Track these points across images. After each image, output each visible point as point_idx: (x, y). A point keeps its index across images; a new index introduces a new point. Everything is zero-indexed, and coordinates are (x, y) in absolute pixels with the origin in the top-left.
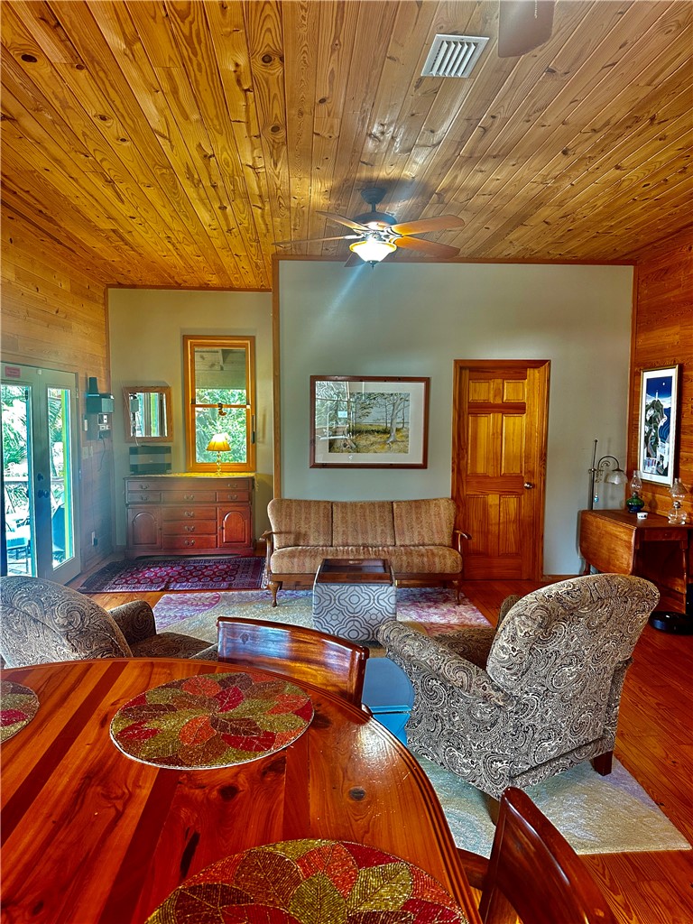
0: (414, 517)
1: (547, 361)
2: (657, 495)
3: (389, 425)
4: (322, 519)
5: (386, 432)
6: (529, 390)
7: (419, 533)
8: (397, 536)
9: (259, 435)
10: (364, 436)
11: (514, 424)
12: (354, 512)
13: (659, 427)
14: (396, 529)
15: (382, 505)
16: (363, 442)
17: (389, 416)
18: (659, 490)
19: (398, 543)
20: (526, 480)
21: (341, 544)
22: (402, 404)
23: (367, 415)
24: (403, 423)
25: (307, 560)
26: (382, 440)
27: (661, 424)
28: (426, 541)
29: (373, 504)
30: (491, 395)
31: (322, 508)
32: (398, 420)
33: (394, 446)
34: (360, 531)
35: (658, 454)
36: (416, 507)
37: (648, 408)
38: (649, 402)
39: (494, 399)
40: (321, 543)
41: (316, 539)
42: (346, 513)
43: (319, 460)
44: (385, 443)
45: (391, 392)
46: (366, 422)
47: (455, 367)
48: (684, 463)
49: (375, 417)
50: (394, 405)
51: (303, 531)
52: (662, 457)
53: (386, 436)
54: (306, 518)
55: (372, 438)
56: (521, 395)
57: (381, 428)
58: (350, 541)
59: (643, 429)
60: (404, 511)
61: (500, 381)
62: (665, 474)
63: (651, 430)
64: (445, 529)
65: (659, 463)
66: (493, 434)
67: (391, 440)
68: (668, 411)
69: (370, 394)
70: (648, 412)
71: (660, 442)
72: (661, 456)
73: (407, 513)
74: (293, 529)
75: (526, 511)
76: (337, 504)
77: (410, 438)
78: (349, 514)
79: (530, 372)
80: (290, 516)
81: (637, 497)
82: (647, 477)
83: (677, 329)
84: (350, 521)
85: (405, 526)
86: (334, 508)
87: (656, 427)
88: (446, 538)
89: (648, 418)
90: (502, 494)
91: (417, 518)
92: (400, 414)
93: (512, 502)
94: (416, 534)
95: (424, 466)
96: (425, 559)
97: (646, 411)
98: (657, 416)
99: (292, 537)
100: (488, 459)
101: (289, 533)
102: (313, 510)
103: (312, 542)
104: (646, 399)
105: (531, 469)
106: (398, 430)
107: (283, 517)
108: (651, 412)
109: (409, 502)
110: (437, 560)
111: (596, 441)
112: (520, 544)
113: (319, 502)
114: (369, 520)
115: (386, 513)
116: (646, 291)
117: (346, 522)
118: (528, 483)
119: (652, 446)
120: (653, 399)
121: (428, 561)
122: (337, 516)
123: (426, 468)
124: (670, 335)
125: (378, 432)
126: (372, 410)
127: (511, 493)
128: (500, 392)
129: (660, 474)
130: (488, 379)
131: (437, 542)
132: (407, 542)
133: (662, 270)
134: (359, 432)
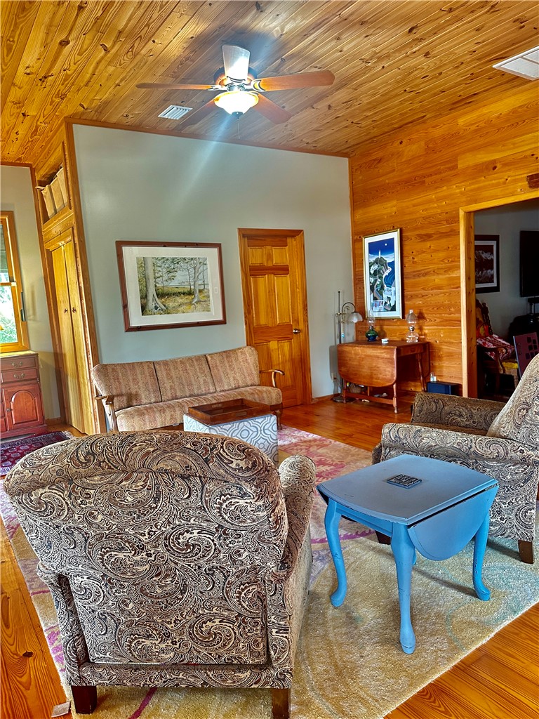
0: (227, 365)
1: (302, 231)
2: (385, 327)
3: (192, 287)
4: (148, 377)
5: (190, 293)
6: (289, 255)
7: (234, 379)
8: (216, 384)
9: (29, 312)
10: (172, 298)
11: (282, 282)
12: (176, 368)
13: (384, 277)
14: (214, 378)
15: (198, 358)
16: (171, 303)
17: (191, 279)
18: (386, 323)
19: (218, 390)
20: (294, 328)
21: (170, 398)
22: (201, 268)
23: (172, 278)
24: (204, 285)
25: (158, 415)
26: (188, 301)
27: (386, 274)
28: (241, 384)
29: (190, 359)
30: (265, 260)
31: (146, 368)
32: (201, 282)
33: (199, 306)
34: (185, 384)
35: (385, 296)
36: (227, 357)
37: (371, 265)
38: (373, 259)
39: (267, 263)
40: (153, 400)
41: (147, 397)
42: (170, 370)
43: (134, 324)
44: (191, 303)
45: (191, 257)
46: (173, 285)
47: (239, 234)
48: (409, 300)
49: (180, 280)
50: (195, 268)
51: (134, 392)
52: (389, 299)
53: (191, 297)
54: (133, 379)
55: (179, 300)
56: (285, 259)
57: (186, 291)
58: (179, 394)
59: (368, 280)
60: (218, 362)
61: (269, 247)
62: (393, 309)
63: (376, 281)
64: (254, 372)
65: (386, 303)
66: (269, 292)
67: (196, 300)
68: (392, 264)
69: (173, 259)
70: (372, 267)
71: (385, 288)
72: (388, 297)
73: (221, 362)
74: (124, 391)
75: (296, 351)
76: (158, 363)
77: (211, 298)
78: (172, 370)
79: (289, 240)
80: (118, 379)
81: (373, 329)
82: (376, 315)
83: (394, 202)
84: (174, 377)
85: (222, 374)
86: (157, 366)
87: (381, 278)
88: (256, 379)
89: (372, 272)
90: (280, 339)
91: (230, 366)
92: (201, 277)
93: (286, 345)
94: (232, 379)
95: (223, 322)
96: (256, 396)
97: (370, 267)
98: (381, 269)
99: (125, 398)
100: (267, 312)
101: (121, 395)
102: (138, 371)
103: (144, 401)
104: (368, 258)
105: (296, 318)
106: (200, 291)
107: (112, 381)
108: (375, 267)
109: (220, 353)
110: (265, 395)
111: (339, 292)
112: (294, 378)
113: (141, 363)
114: (191, 374)
115: (204, 365)
116: (361, 178)
117: (171, 377)
118: (295, 330)
119: (377, 291)
120: (376, 257)
121: (259, 397)
122: (162, 373)
123: (226, 323)
124: (387, 208)
125: (184, 294)
126: (176, 274)
127: (285, 338)
128: (270, 257)
129: (388, 311)
130: (261, 246)
131: (249, 383)
132: (226, 388)
133: (374, 160)
134: (168, 295)
